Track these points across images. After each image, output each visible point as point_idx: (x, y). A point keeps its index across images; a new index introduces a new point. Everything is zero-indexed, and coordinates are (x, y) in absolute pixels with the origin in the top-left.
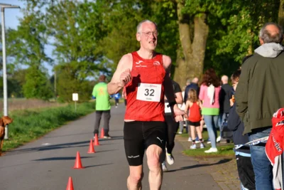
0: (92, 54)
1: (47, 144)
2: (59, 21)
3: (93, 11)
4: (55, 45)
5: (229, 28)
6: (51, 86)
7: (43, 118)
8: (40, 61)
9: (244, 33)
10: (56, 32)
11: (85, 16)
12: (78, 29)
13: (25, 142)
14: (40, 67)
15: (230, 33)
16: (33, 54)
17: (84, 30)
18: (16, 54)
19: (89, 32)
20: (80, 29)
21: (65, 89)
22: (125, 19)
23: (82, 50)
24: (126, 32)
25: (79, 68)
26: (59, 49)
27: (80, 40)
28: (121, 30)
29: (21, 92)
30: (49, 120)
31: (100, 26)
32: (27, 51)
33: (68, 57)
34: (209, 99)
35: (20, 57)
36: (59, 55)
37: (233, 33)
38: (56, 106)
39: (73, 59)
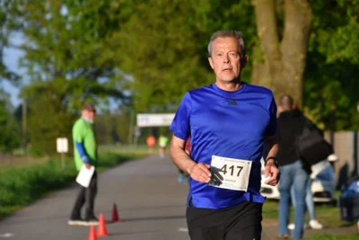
0: (94, 66)
1: (8, 235)
2: (31, 2)
4: (24, 48)
5: (349, 12)
6: (16, 126)
7: (2, 185)
10: (26, 24)
12: (66, 17)
15: (353, 20)
17: (78, 18)
19: (88, 23)
20: (71, 18)
21: (45, 131)
23: (75, 56)
24: (157, 21)
25: (70, 90)
26: (32, 56)
27: (69, 39)
30: (12, 188)
31: (108, 11)
33: (47, 70)
38: (26, 162)
39: (59, 74)
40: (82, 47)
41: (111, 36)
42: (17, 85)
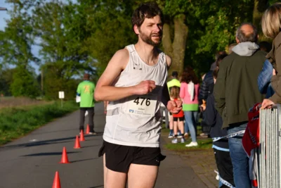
0: (77, 54)
1: (34, 140)
2: (46, 22)
3: (77, 13)
4: (42, 45)
5: (207, 28)
6: (38, 85)
7: (31, 115)
8: (27, 62)
9: (221, 33)
10: (43, 33)
11: (70, 18)
12: (63, 30)
13: (12, 138)
14: (27, 66)
15: (209, 32)
16: (20, 54)
17: (69, 30)
18: (4, 54)
19: (74, 33)
20: (66, 30)
21: (52, 87)
22: (108, 20)
23: (68, 49)
24: (111, 32)
25: (65, 67)
26: (46, 49)
27: (65, 41)
28: (105, 30)
29: (9, 91)
30: (36, 117)
31: (84, 27)
32: (14, 51)
33: (53, 56)
34: (189, 96)
35: (7, 57)
36: (45, 55)
37: (211, 33)
38: (43, 103)
39: (59, 59)
40: (71, 45)
41: (86, 39)
42: (38, 65)
